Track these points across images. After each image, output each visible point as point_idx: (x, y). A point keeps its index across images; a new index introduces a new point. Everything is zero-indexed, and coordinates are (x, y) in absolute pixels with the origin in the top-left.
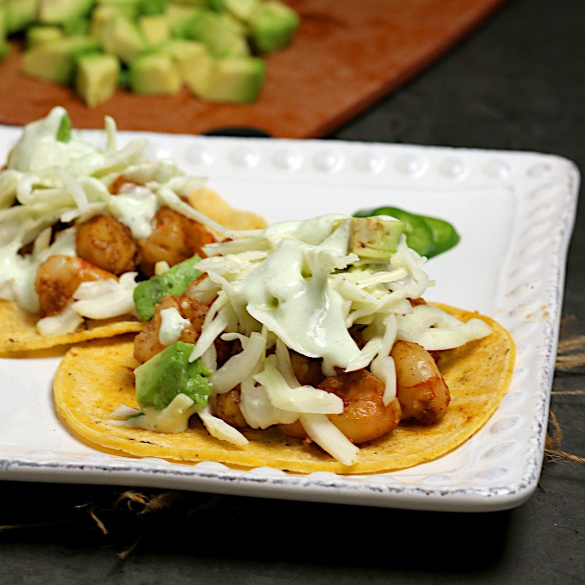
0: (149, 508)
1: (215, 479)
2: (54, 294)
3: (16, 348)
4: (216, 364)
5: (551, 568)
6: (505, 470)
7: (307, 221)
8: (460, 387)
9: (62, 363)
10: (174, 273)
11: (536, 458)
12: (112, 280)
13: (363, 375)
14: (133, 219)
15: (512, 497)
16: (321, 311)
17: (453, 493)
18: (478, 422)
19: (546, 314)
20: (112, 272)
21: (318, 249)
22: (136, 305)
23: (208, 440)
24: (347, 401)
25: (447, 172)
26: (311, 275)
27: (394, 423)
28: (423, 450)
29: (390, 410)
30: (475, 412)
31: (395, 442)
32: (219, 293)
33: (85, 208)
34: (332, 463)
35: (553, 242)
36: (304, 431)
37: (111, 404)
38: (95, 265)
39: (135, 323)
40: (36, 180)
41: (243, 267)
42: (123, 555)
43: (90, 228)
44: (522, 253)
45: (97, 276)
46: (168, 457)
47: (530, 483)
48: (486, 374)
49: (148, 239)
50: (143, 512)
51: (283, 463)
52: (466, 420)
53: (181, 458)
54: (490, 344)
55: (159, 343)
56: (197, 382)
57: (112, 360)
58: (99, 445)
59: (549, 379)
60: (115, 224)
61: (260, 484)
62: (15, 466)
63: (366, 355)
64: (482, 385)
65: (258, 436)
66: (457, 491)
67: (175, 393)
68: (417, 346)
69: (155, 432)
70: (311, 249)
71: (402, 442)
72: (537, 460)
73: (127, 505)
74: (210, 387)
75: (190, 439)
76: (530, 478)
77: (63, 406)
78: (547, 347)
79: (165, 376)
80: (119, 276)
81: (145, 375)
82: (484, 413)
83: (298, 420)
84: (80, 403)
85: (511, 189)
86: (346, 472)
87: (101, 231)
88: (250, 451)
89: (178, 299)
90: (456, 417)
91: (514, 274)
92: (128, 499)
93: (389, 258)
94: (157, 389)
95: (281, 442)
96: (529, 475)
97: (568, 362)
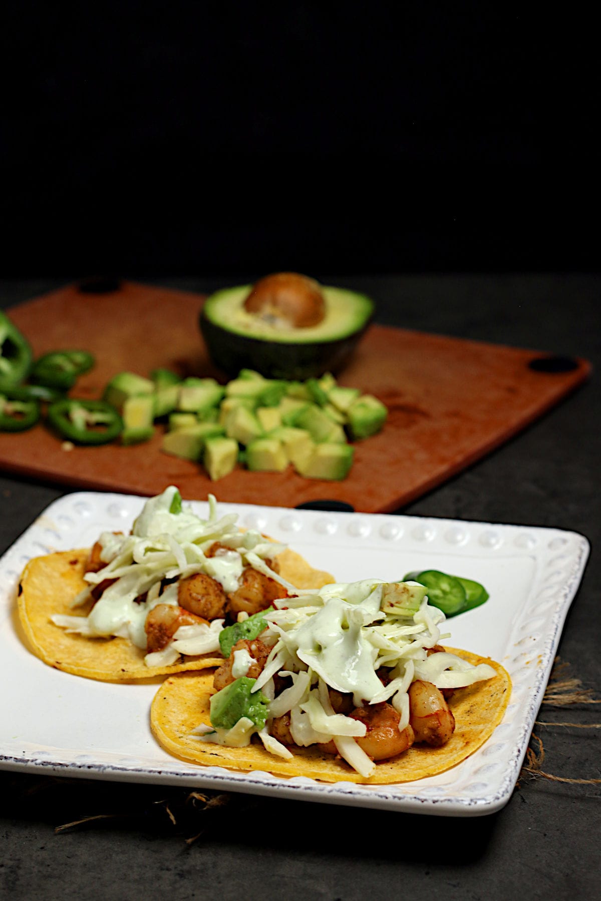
0: (210, 805)
1: (261, 785)
2: (158, 635)
3: (126, 676)
4: (274, 695)
5: (520, 862)
6: (485, 785)
7: (352, 584)
8: (466, 718)
9: (160, 690)
10: (252, 621)
11: (511, 776)
12: (205, 625)
13: (384, 707)
14: (224, 577)
15: (488, 806)
16: (354, 657)
17: (442, 801)
18: (473, 746)
19: (541, 662)
20: (205, 618)
21: (354, 607)
22: (221, 646)
23: (263, 754)
24: (372, 727)
25: (485, 543)
26: (348, 628)
27: (407, 745)
28: (428, 767)
29: (404, 734)
30: (472, 738)
31: (408, 760)
32: (279, 639)
33: (185, 568)
34: (354, 775)
35: (557, 603)
36: (336, 749)
37: (194, 723)
38: (192, 612)
39: (219, 659)
40: (149, 544)
41: (299, 619)
42: (189, 841)
43: (189, 584)
44: (533, 611)
45: (193, 621)
46: (229, 767)
47: (503, 796)
48: (487, 708)
49: (236, 593)
50: (205, 809)
51: (316, 774)
52: (465, 744)
53: (239, 767)
54: (494, 684)
55: (232, 677)
56: (257, 708)
57: (199, 688)
58: (179, 755)
59: (533, 714)
60: (209, 580)
61: (295, 790)
62: (110, 770)
63: (389, 691)
64: (482, 717)
65: (303, 751)
66: (445, 800)
67: (239, 716)
68: (430, 685)
69: (224, 746)
70: (349, 607)
71: (413, 759)
72: (512, 778)
73: (192, 802)
74: (267, 713)
75: (250, 753)
76: (504, 792)
77: (155, 723)
78: (537, 688)
79: (232, 703)
80: (210, 621)
81: (218, 701)
82: (479, 739)
83: (332, 741)
84: (169, 721)
85: (534, 558)
86: (365, 782)
87: (197, 587)
88: (295, 763)
89: (249, 642)
90: (458, 741)
91: (523, 628)
92: (194, 798)
93: (413, 615)
94: (226, 713)
95: (320, 757)
96: (503, 789)
97: (560, 699)
